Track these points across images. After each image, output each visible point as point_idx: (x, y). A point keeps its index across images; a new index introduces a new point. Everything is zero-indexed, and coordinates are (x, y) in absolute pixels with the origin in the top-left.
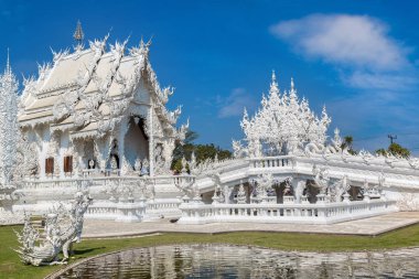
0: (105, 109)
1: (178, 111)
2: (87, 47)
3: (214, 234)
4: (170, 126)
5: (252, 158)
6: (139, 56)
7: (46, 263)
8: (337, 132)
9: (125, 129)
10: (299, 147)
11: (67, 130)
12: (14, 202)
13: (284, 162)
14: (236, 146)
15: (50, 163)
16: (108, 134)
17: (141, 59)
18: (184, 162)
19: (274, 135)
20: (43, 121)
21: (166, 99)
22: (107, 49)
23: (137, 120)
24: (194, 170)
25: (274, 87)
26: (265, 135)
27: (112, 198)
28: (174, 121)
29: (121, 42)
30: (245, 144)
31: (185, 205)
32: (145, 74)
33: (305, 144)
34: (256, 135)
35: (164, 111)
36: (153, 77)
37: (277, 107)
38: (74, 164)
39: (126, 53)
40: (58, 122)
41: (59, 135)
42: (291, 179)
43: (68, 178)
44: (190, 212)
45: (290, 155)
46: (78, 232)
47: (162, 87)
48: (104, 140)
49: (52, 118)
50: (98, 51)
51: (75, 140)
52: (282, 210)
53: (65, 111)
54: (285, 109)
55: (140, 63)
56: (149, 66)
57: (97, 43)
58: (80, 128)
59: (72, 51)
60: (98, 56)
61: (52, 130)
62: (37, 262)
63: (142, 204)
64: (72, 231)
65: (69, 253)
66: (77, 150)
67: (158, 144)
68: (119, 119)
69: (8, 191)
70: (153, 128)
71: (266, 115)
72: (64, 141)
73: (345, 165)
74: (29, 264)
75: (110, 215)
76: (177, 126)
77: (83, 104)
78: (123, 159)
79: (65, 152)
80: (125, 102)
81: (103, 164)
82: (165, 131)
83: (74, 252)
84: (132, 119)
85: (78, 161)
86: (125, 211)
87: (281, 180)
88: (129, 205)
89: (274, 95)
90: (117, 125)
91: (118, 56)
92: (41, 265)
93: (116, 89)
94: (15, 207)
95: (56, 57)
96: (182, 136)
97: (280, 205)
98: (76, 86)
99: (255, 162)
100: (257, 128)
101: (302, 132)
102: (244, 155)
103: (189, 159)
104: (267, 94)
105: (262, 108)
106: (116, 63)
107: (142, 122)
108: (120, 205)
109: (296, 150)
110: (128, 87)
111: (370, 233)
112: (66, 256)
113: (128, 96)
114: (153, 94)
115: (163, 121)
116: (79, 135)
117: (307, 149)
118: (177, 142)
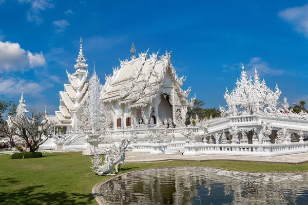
0: (147, 91)
1: (189, 90)
2: (138, 57)
3: (201, 161)
4: (184, 99)
5: (231, 116)
6: (165, 60)
7: (105, 174)
8: (285, 99)
9: (158, 102)
10: (260, 109)
11: (127, 103)
12: (98, 143)
13: (251, 118)
14: (221, 109)
15: (119, 121)
16: (149, 105)
17: (166, 61)
18: (191, 120)
19: (244, 103)
20: (115, 98)
21: (181, 83)
22: (148, 57)
23: (165, 96)
24: (198, 124)
26: (239, 103)
27: (149, 141)
28: (187, 96)
29: (156, 53)
30: (227, 109)
31: (187, 145)
32: (169, 70)
33: (264, 108)
34: (233, 103)
35: (181, 90)
36: (173, 71)
37: (246, 85)
38: (132, 122)
39: (158, 59)
40: (123, 99)
41: (123, 106)
42: (255, 129)
43: (119, 130)
44: (190, 149)
45: (254, 114)
46: (123, 159)
47: (179, 77)
48: (147, 108)
49: (119, 97)
50: (143, 59)
51: (131, 108)
53: (126, 93)
54: (251, 86)
55: (166, 65)
56: (171, 65)
57: (143, 54)
58: (134, 102)
59: (130, 60)
60: (143, 61)
61: (120, 103)
62: (101, 173)
63: (165, 144)
64: (119, 158)
65: (119, 170)
66: (133, 114)
67: (178, 110)
68: (155, 96)
69: (96, 137)
70: (174, 100)
71: (239, 91)
72: (126, 109)
73: (290, 120)
74: (97, 174)
75: (148, 150)
76: (189, 99)
77: (136, 88)
78: (158, 119)
79: (127, 115)
80: (158, 87)
81: (146, 121)
82: (182, 102)
83: (122, 169)
84: (162, 96)
85: (134, 120)
86: (155, 148)
87: (249, 129)
88: (157, 145)
89: (244, 78)
90: (154, 99)
91: (154, 61)
92: (102, 175)
93: (153, 80)
95: (122, 63)
96: (192, 104)
97: (250, 145)
98: (131, 79)
99: (233, 119)
100: (233, 98)
101: (262, 100)
102: (227, 115)
103: (194, 118)
104: (240, 78)
105: (236, 87)
106: (153, 65)
107: (168, 97)
108: (153, 145)
109: (258, 111)
110: (159, 78)
111: (294, 162)
112: (117, 171)
113: (159, 83)
114: (174, 81)
115: (180, 96)
116: (133, 106)
117: (265, 110)
118: (189, 108)
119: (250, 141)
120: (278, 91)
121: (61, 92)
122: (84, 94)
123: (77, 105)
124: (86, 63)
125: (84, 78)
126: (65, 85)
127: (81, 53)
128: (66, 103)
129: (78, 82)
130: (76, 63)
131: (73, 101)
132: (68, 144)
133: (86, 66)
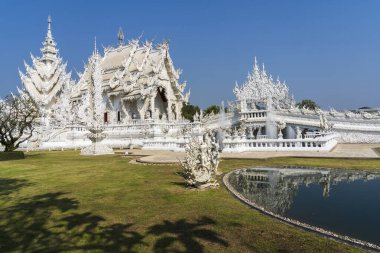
1: (184, 85)
2: (127, 44)
4: (179, 94)
6: (162, 49)
11: (119, 95)
13: (264, 114)
16: (146, 97)
21: (178, 77)
22: (140, 45)
23: (161, 89)
25: (256, 68)
26: (250, 97)
28: (182, 90)
29: (150, 41)
32: (166, 60)
34: (244, 98)
35: (177, 84)
36: (170, 63)
38: (123, 116)
39: (154, 47)
40: (112, 90)
41: (113, 98)
47: (176, 69)
49: (108, 88)
50: (134, 47)
51: (124, 101)
55: (164, 55)
56: (168, 55)
57: (133, 41)
58: (127, 94)
59: (116, 46)
60: (134, 49)
61: (109, 95)
67: (173, 105)
68: (152, 88)
70: (170, 95)
71: (250, 85)
72: (117, 102)
73: (303, 116)
76: (184, 94)
80: (156, 78)
81: (143, 116)
82: (177, 96)
84: (158, 89)
89: (256, 73)
91: (148, 49)
95: (106, 50)
96: (187, 100)
97: (254, 141)
98: (121, 68)
100: (245, 94)
104: (252, 73)
105: (247, 81)
106: (147, 54)
107: (164, 91)
110: (157, 68)
113: (157, 73)
114: (170, 73)
115: (175, 90)
116: (126, 98)
118: (184, 103)
119: (255, 137)
120: (285, 88)
122: (55, 84)
124: (56, 47)
127: (49, 34)
130: (43, 47)
131: (41, 92)
132: (46, 141)
133: (56, 51)
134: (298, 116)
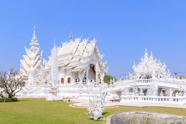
0: (82, 61)
1: (106, 63)
2: (74, 40)
4: (103, 68)
5: (137, 79)
8: (169, 71)
9: (88, 69)
10: (156, 76)
11: (69, 69)
12: (57, 92)
14: (130, 75)
15: (62, 80)
16: (83, 70)
17: (94, 44)
20: (60, 65)
21: (102, 59)
22: (81, 41)
23: (92, 66)
25: (146, 54)
26: (142, 71)
28: (104, 66)
29: (87, 39)
30: (134, 75)
32: (95, 49)
34: (139, 71)
35: (101, 63)
36: (98, 51)
37: (147, 61)
38: (71, 80)
39: (88, 42)
40: (66, 66)
41: (66, 70)
43: (69, 85)
47: (101, 54)
48: (82, 72)
49: (63, 65)
50: (78, 42)
51: (72, 72)
52: (159, 99)
53: (68, 62)
55: (94, 46)
56: (97, 47)
57: (78, 39)
58: (73, 68)
59: (69, 42)
60: (78, 43)
61: (64, 68)
66: (72, 76)
67: (99, 74)
68: (87, 65)
70: (97, 69)
71: (142, 64)
72: (68, 72)
76: (105, 68)
77: (73, 60)
79: (67, 76)
80: (89, 59)
81: (81, 81)
82: (101, 70)
89: (146, 57)
90: (86, 67)
91: (85, 43)
93: (86, 55)
94: (58, 94)
95: (63, 44)
96: (107, 71)
98: (71, 54)
99: (138, 81)
101: (157, 70)
105: (141, 61)
106: (85, 46)
107: (94, 67)
109: (154, 77)
110: (90, 54)
113: (90, 57)
114: (98, 57)
115: (100, 66)
116: (73, 70)
117: (159, 77)
118: (105, 74)
119: (145, 95)
120: (165, 66)
121: (21, 60)
122: (37, 62)
123: (32, 69)
124: (38, 42)
125: (36, 52)
126: (24, 56)
128: (25, 67)
129: (33, 55)
130: (31, 42)
131: (29, 66)
132: (30, 93)
133: (38, 44)
134: (171, 83)
